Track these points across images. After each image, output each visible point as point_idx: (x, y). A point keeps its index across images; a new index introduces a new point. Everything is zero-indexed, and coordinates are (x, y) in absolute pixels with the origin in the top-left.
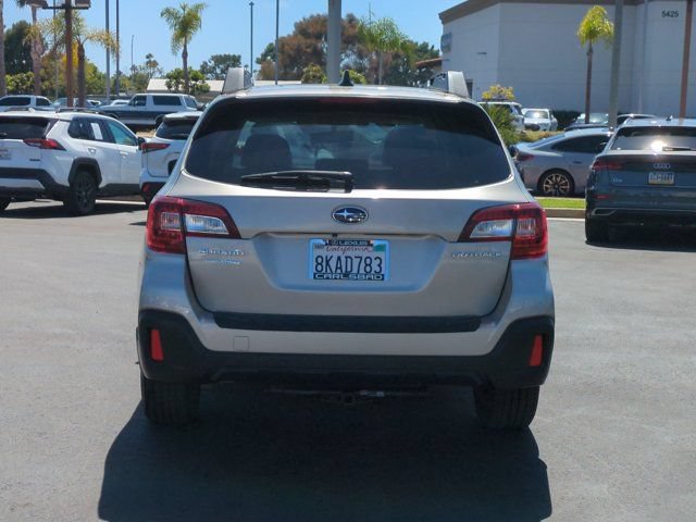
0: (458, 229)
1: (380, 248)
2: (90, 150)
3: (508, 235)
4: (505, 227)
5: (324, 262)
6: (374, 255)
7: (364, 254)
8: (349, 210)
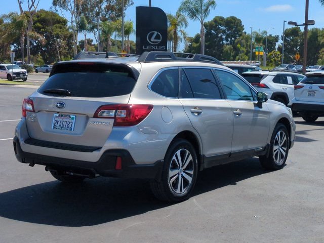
0: (93, 113)
1: (73, 118)
2: (283, 88)
3: (113, 116)
4: (112, 113)
5: (56, 122)
6: (70, 121)
7: (68, 120)
8: (60, 104)
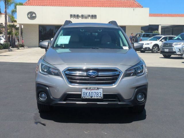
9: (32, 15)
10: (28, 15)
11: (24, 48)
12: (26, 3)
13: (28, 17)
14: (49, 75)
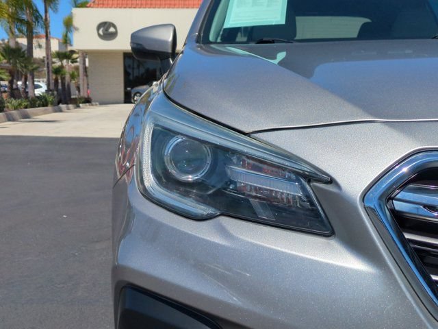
9: (107, 31)
10: (98, 28)
11: (92, 105)
12: (94, 2)
13: (99, 35)
14: (228, 222)
